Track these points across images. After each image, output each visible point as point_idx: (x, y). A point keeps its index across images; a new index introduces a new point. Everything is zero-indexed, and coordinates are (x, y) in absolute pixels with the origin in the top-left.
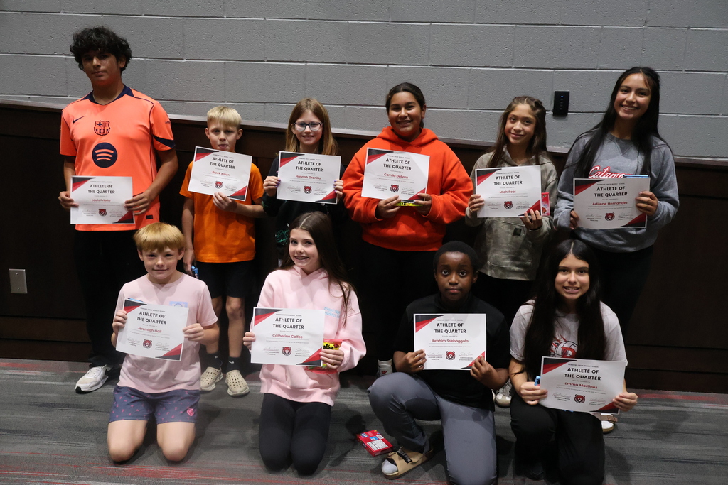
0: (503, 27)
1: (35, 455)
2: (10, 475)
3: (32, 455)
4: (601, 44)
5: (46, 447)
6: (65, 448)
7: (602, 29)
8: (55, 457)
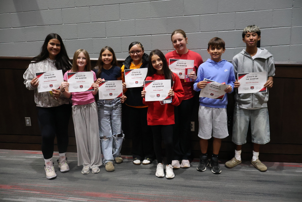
0: (230, 14)
1: (55, 187)
2: (46, 194)
3: (54, 187)
4: (273, 17)
5: (60, 184)
6: (66, 184)
7: (273, 10)
8: (62, 188)
